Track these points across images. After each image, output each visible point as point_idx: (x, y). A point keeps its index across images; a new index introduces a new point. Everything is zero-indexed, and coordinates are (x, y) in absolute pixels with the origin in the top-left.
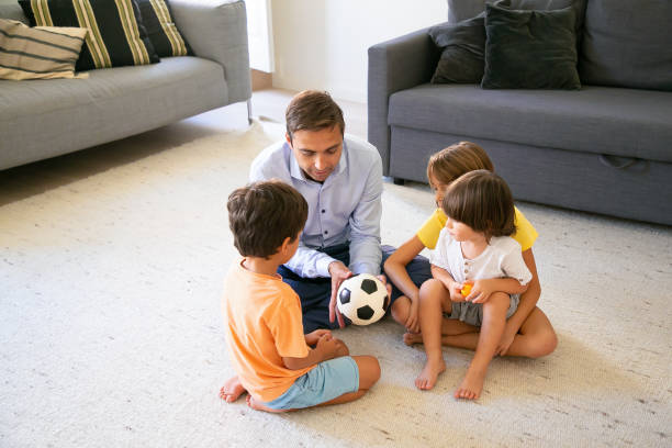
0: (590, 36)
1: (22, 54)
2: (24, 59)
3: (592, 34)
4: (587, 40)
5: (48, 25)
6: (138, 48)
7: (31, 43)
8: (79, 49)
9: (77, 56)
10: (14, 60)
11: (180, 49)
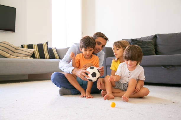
0: (158, 46)
1: (18, 53)
2: (19, 54)
3: (158, 45)
4: (157, 47)
5: (26, 48)
6: (47, 55)
7: (21, 51)
8: (32, 53)
9: (31, 55)
10: (16, 54)
11: (57, 58)
